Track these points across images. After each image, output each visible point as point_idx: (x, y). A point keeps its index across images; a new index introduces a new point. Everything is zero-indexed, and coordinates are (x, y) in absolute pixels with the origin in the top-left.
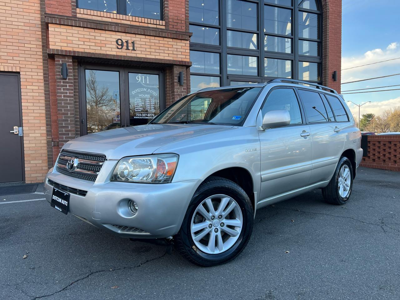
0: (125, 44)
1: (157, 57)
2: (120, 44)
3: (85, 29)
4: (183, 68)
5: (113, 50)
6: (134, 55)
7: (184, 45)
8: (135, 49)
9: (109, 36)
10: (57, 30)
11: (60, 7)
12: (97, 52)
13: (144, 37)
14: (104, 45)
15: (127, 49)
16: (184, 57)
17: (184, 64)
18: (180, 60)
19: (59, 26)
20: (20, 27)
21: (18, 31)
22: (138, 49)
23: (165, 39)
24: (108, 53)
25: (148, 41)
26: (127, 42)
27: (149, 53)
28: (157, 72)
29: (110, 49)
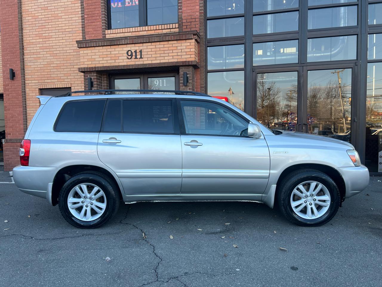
0: (134, 54)
1: (162, 61)
2: (130, 55)
3: (104, 47)
4: (189, 68)
5: (125, 60)
6: (142, 63)
7: (189, 44)
8: (142, 57)
9: (122, 49)
10: (85, 52)
11: (95, 32)
12: (112, 65)
13: (150, 44)
14: (117, 58)
15: (136, 58)
16: (189, 56)
17: (187, 64)
18: (185, 60)
19: (86, 49)
20: (71, 54)
21: (70, 56)
22: (145, 56)
23: (170, 42)
24: (120, 64)
25: (154, 47)
26: (136, 52)
27: (155, 59)
28: (172, 75)
29: (122, 61)
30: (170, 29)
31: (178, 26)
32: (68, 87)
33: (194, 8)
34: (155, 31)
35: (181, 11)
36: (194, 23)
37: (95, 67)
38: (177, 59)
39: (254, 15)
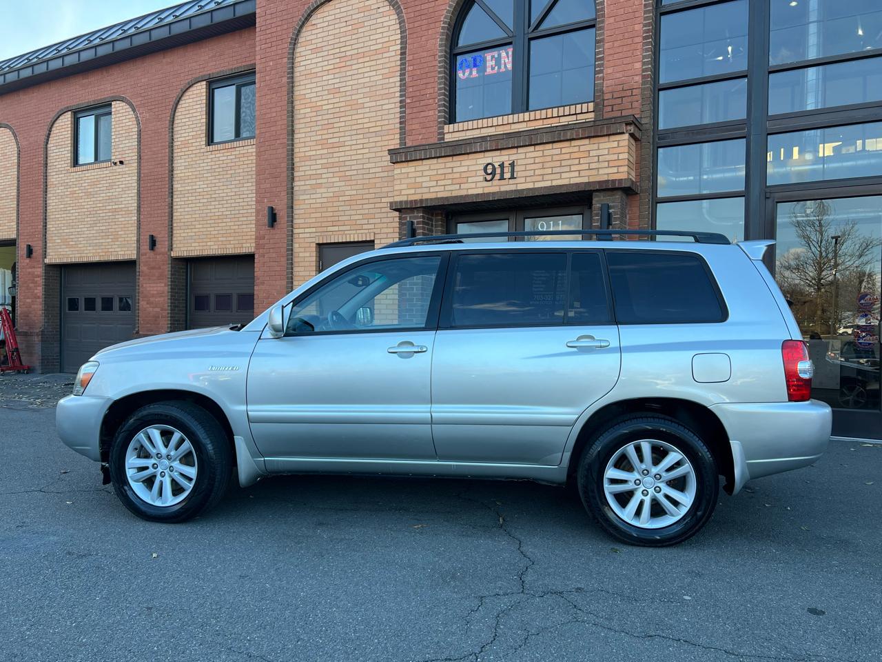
0: (498, 171)
1: (555, 183)
2: (491, 173)
3: (440, 160)
4: (614, 195)
5: (479, 185)
6: (513, 188)
7: (615, 144)
8: (515, 176)
9: (473, 162)
10: (404, 170)
11: (424, 131)
12: (455, 194)
13: (532, 148)
14: (465, 180)
15: (502, 178)
16: (615, 170)
17: (610, 187)
18: (605, 178)
19: (405, 164)
20: (377, 175)
21: (374, 181)
22: (520, 174)
23: (574, 143)
24: (471, 192)
25: (540, 154)
26: (502, 166)
27: (540, 178)
28: (577, 210)
29: (473, 185)
30: (576, 114)
31: (594, 107)
32: (368, 239)
33: (629, 67)
34: (544, 120)
35: (601, 75)
36: (629, 99)
37: (421, 201)
38: (589, 176)
39: (770, 72)
